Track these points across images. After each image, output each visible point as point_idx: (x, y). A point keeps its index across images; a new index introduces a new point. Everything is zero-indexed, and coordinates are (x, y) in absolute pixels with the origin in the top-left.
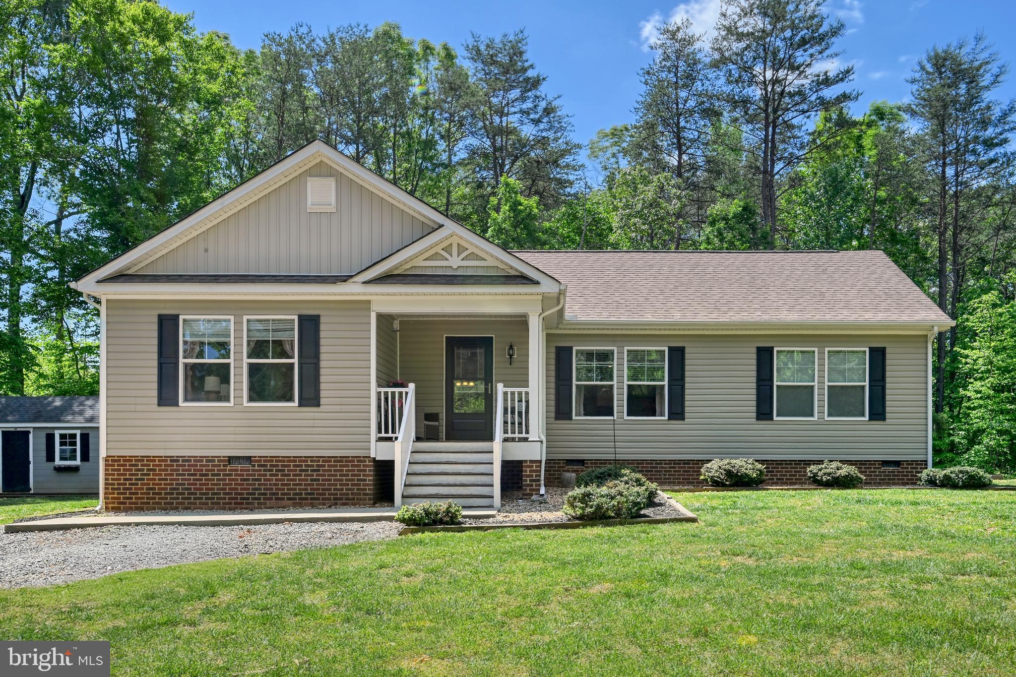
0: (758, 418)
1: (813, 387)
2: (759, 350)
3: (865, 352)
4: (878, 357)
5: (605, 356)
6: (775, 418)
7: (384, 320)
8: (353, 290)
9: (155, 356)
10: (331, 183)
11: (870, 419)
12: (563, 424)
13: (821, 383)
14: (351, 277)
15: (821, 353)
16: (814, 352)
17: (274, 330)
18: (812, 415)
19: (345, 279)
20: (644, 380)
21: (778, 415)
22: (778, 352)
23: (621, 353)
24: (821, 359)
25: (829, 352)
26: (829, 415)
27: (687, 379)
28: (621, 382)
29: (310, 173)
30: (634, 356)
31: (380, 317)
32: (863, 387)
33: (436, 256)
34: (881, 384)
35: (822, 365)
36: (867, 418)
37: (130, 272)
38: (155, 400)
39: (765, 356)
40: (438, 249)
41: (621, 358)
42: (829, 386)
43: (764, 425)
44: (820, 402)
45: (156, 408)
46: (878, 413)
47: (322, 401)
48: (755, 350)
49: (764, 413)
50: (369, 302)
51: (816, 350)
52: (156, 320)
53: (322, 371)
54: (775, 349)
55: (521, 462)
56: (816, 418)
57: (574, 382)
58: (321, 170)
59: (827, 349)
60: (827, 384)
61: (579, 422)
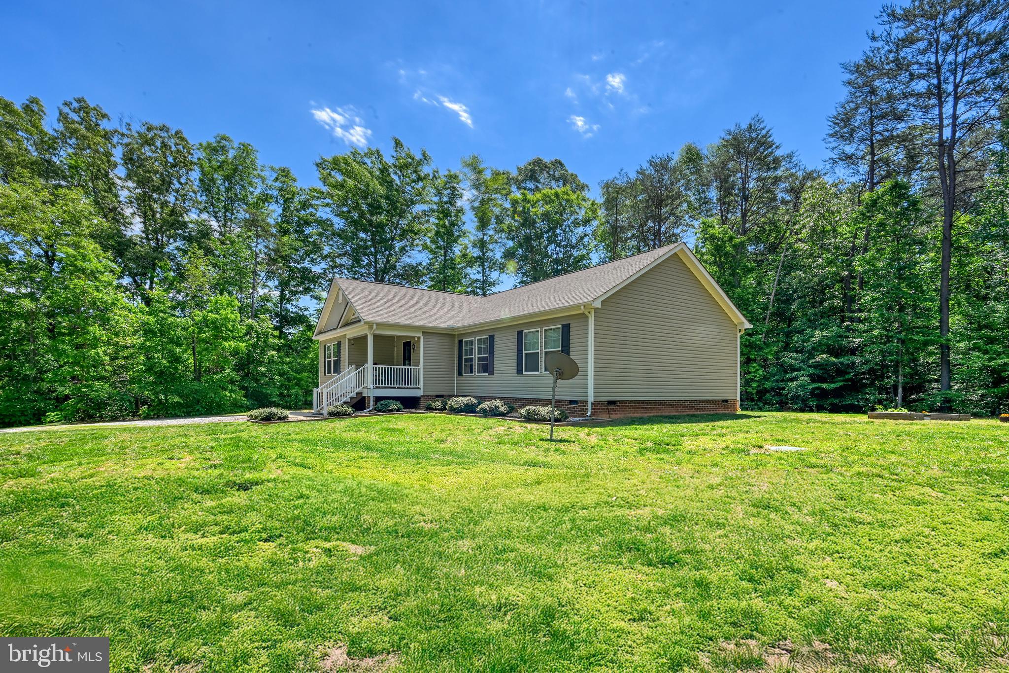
0: (517, 373)
1: (538, 353)
3: (560, 328)
4: (566, 331)
6: (524, 373)
12: (461, 378)
13: (541, 350)
15: (542, 331)
20: (482, 354)
21: (526, 371)
23: (475, 341)
24: (542, 335)
25: (545, 330)
26: (545, 370)
27: (495, 353)
28: (475, 356)
30: (480, 342)
31: (350, 340)
32: (560, 351)
34: (567, 348)
35: (542, 339)
39: (520, 337)
41: (475, 344)
42: (545, 352)
43: (520, 377)
44: (541, 362)
48: (517, 333)
49: (519, 370)
51: (539, 329)
54: (524, 332)
56: (539, 372)
57: (463, 357)
60: (544, 350)
61: (466, 377)
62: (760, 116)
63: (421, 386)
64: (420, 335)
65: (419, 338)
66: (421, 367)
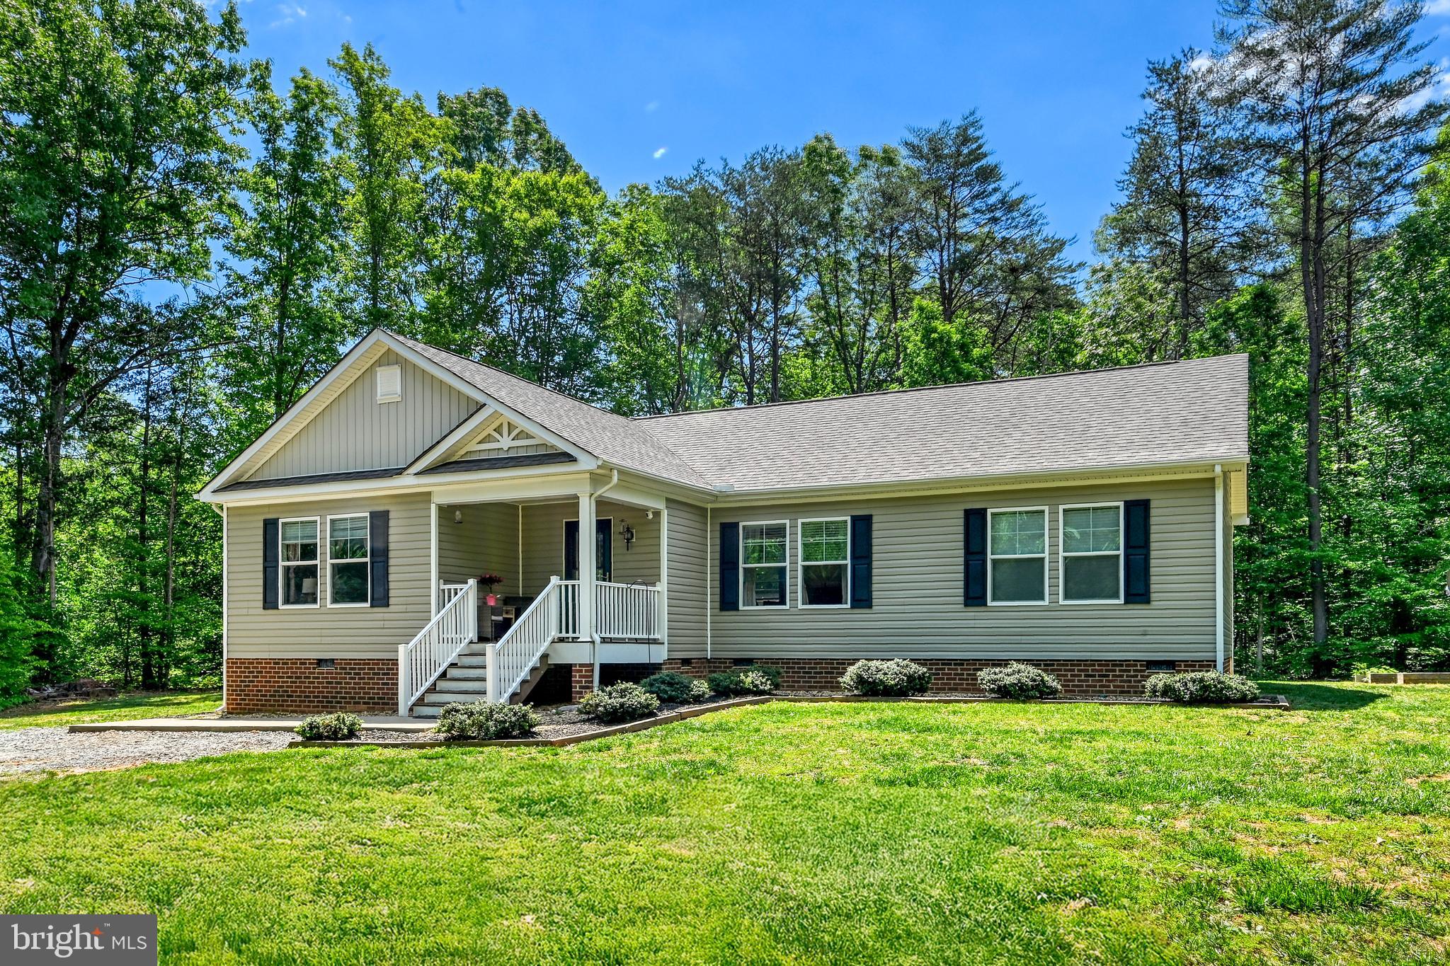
0: (966, 605)
1: (1042, 559)
2: (968, 513)
3: (1118, 508)
4: (1138, 514)
5: (779, 532)
6: (989, 603)
7: (446, 512)
8: (408, 483)
9: (261, 560)
10: (396, 370)
11: (1126, 602)
12: (729, 616)
13: (1054, 553)
14: (405, 469)
15: (1054, 513)
16: (1043, 512)
17: (352, 529)
18: (1042, 599)
19: (399, 472)
20: (822, 559)
21: (994, 599)
22: (993, 514)
23: (794, 526)
24: (1054, 520)
25: (1065, 511)
26: (1067, 597)
27: (875, 556)
28: (794, 563)
29: (379, 363)
30: (811, 530)
31: (441, 509)
32: (1117, 557)
33: (488, 439)
34: (1143, 551)
35: (1054, 529)
36: (1122, 601)
37: (242, 480)
38: (261, 604)
39: (975, 522)
40: (490, 430)
41: (794, 534)
42: (1065, 558)
43: (973, 612)
44: (1054, 580)
45: (262, 611)
46: (1139, 592)
47: (392, 601)
48: (962, 514)
49: (974, 596)
50: (429, 494)
51: (1046, 508)
52: (262, 524)
53: (391, 570)
54: (989, 511)
55: (570, 666)
56: (1046, 602)
57: (741, 565)
58: (389, 359)
59: (1061, 508)
60: (1062, 554)
61: (747, 613)
62: (978, 115)
63: (662, 633)
64: (660, 505)
65: (657, 514)
66: (662, 587)
